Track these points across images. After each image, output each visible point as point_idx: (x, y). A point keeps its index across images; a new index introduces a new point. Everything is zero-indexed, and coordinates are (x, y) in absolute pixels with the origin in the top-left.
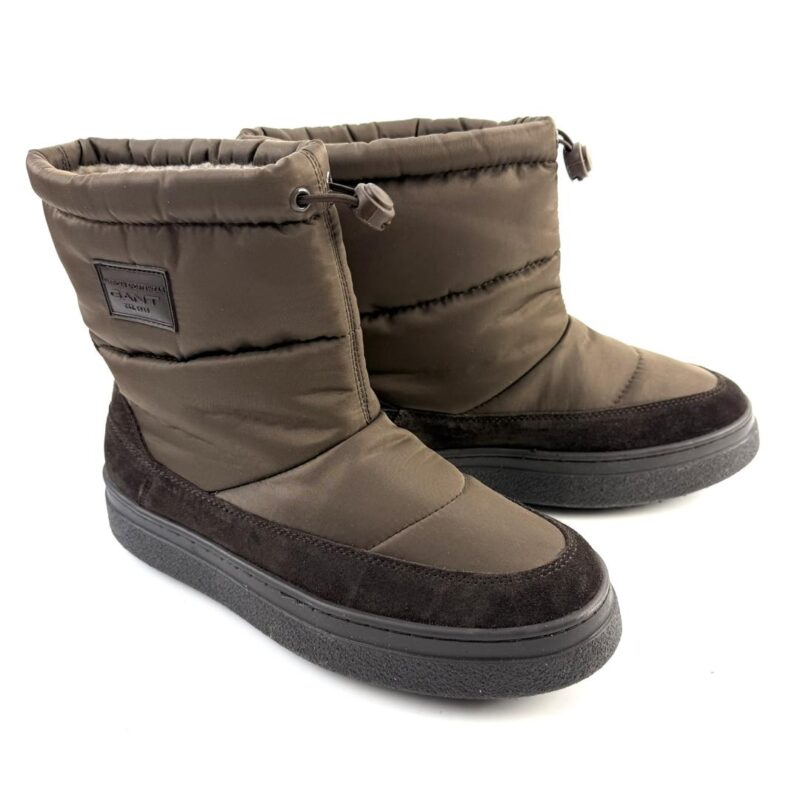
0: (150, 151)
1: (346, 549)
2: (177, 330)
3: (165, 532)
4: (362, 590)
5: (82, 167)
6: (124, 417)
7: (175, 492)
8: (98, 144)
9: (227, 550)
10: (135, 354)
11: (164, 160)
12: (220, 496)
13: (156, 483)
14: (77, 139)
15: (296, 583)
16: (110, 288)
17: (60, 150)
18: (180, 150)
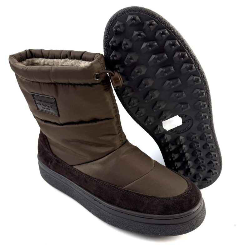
0: (49, 54)
1: (115, 187)
2: (59, 116)
3: (57, 177)
4: (120, 201)
5: (27, 59)
6: (44, 139)
7: (60, 165)
8: (32, 51)
9: (77, 184)
10: (46, 121)
11: (53, 57)
12: (74, 167)
13: (54, 162)
14: (25, 50)
15: (100, 197)
16: (37, 102)
17: (20, 54)
18: (58, 54)
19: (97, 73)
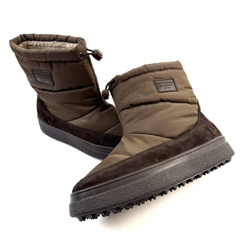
0: (40, 37)
1: (99, 133)
2: (54, 85)
3: (55, 131)
4: (103, 142)
5: (23, 43)
6: (41, 104)
7: (57, 122)
8: (26, 36)
9: (71, 134)
10: (43, 90)
11: (44, 40)
12: (68, 122)
13: (52, 120)
14: (20, 34)
15: (89, 141)
16: (36, 75)
17: (16, 38)
18: (48, 37)
19: (81, 53)
